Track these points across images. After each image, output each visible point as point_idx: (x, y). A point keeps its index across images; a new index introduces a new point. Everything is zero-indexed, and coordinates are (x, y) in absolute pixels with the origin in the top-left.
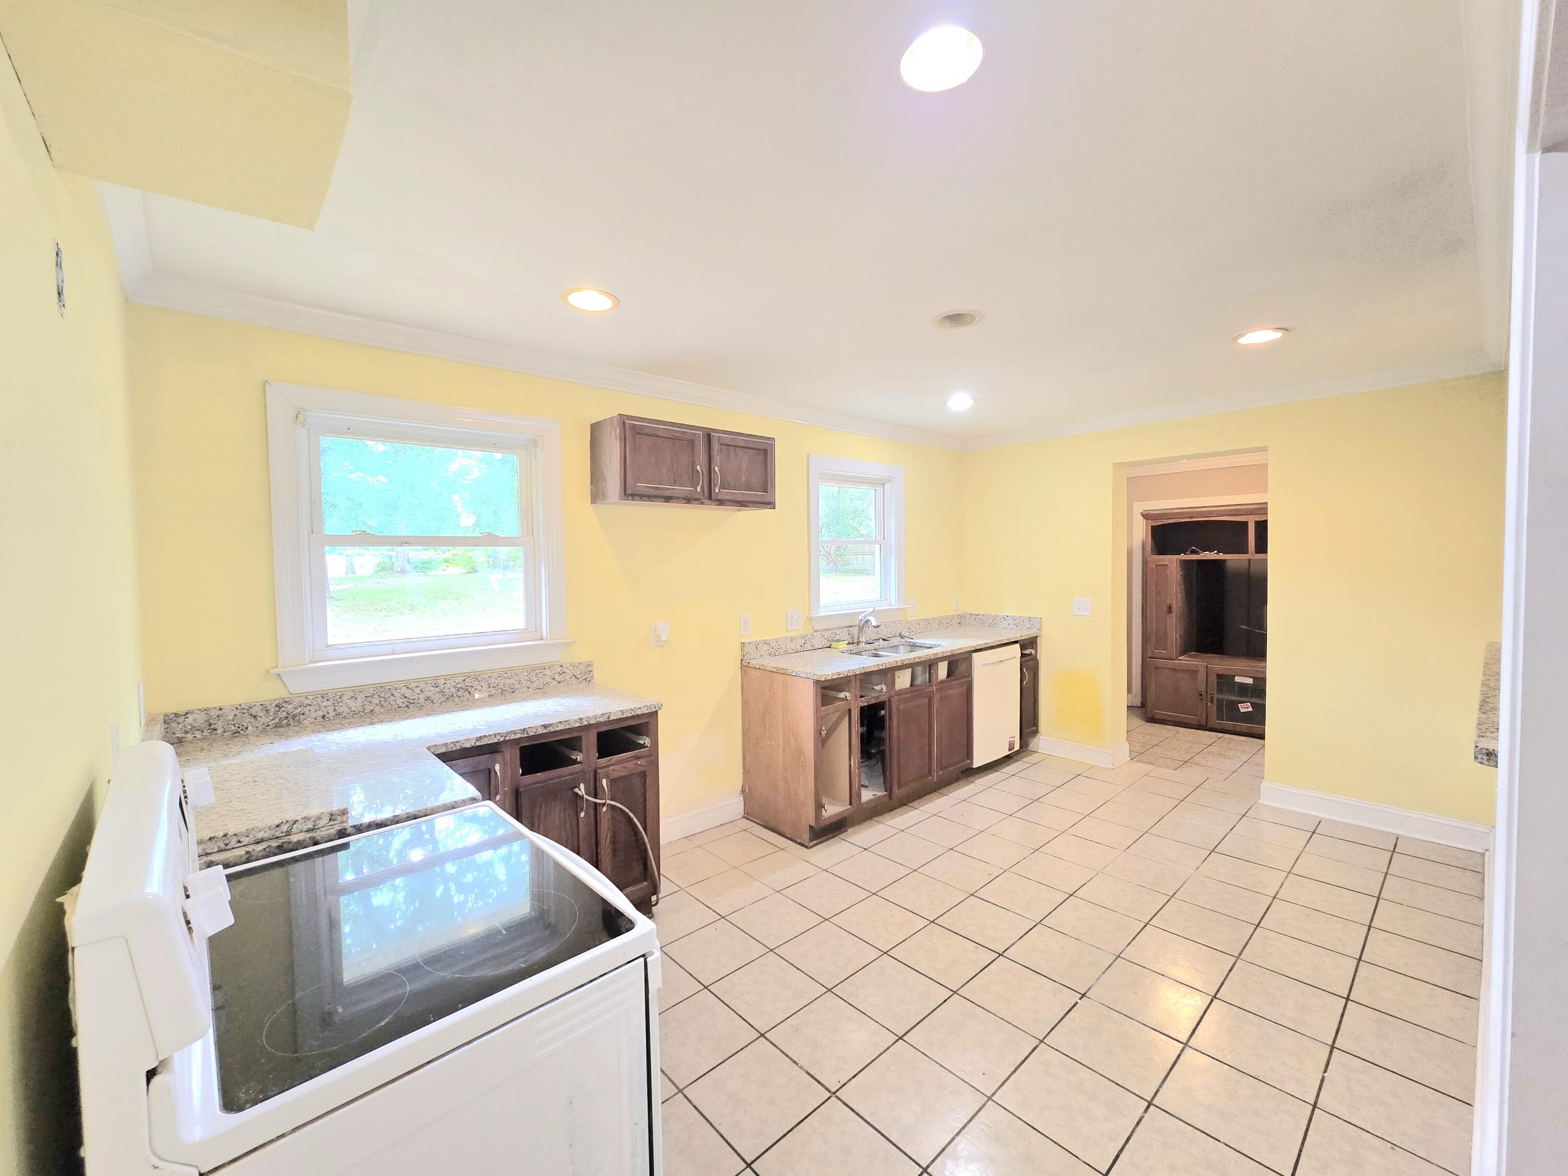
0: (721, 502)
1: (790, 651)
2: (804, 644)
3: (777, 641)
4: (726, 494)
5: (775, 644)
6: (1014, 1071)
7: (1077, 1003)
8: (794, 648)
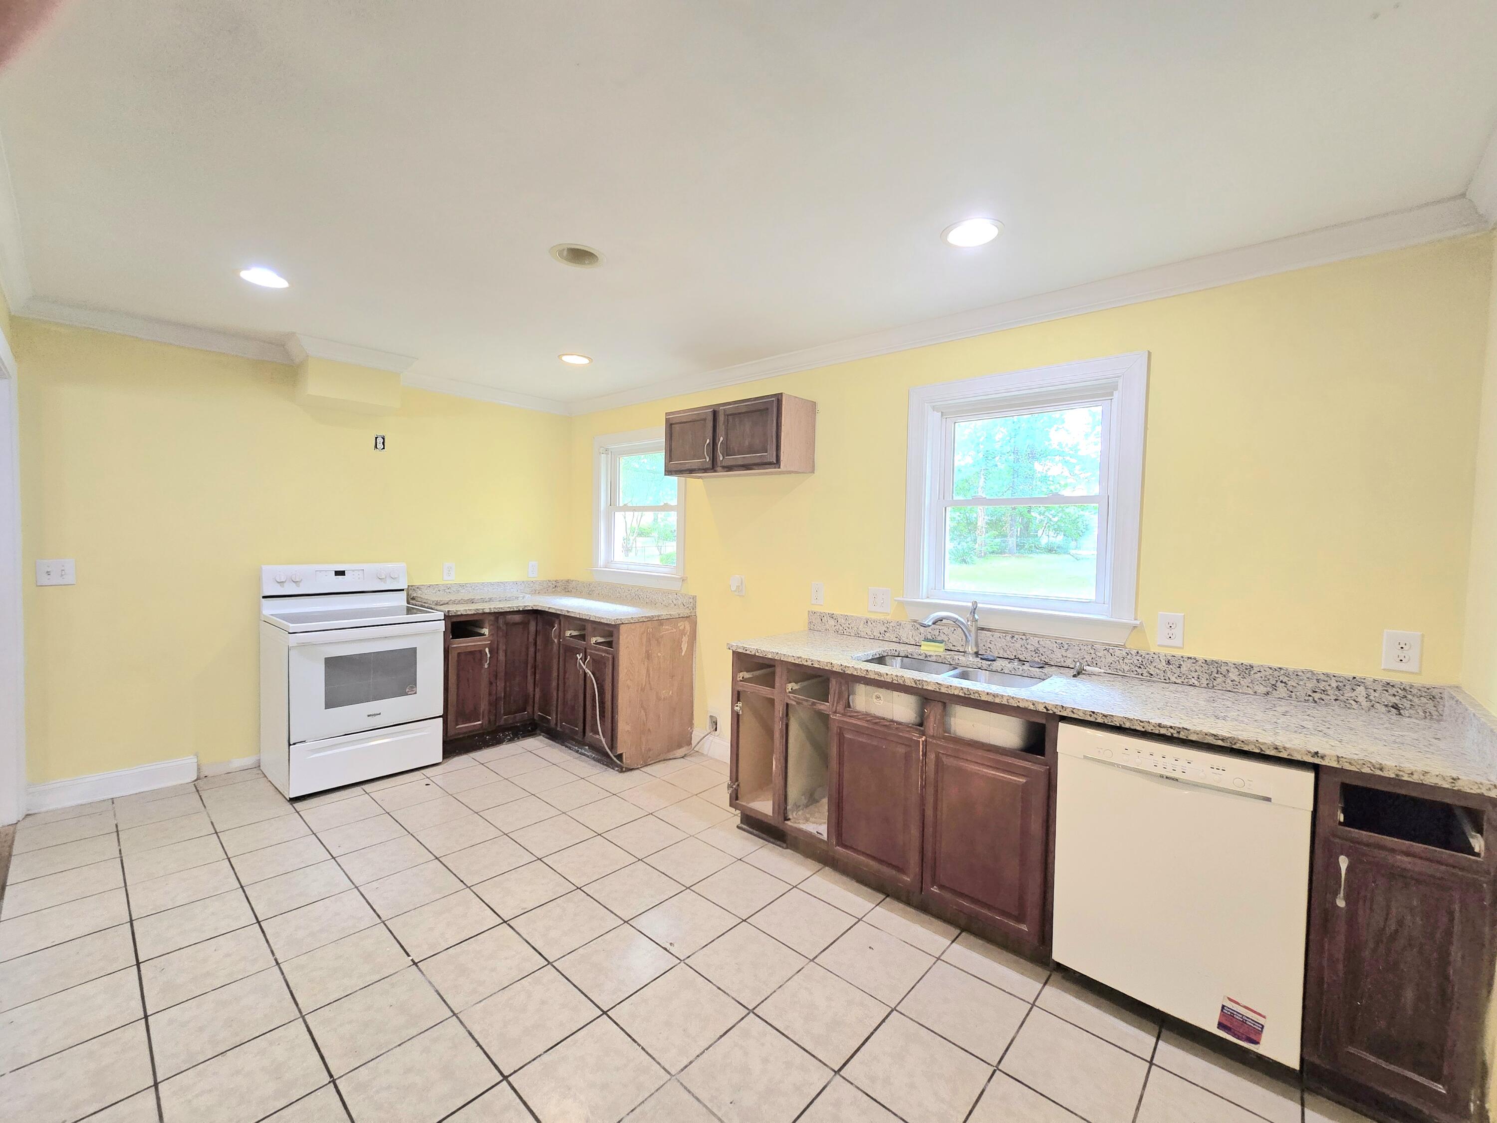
0: (729, 468)
1: (863, 634)
2: (885, 632)
3: (846, 618)
4: (730, 460)
5: (843, 621)
6: (367, 902)
7: (408, 955)
8: (870, 633)
